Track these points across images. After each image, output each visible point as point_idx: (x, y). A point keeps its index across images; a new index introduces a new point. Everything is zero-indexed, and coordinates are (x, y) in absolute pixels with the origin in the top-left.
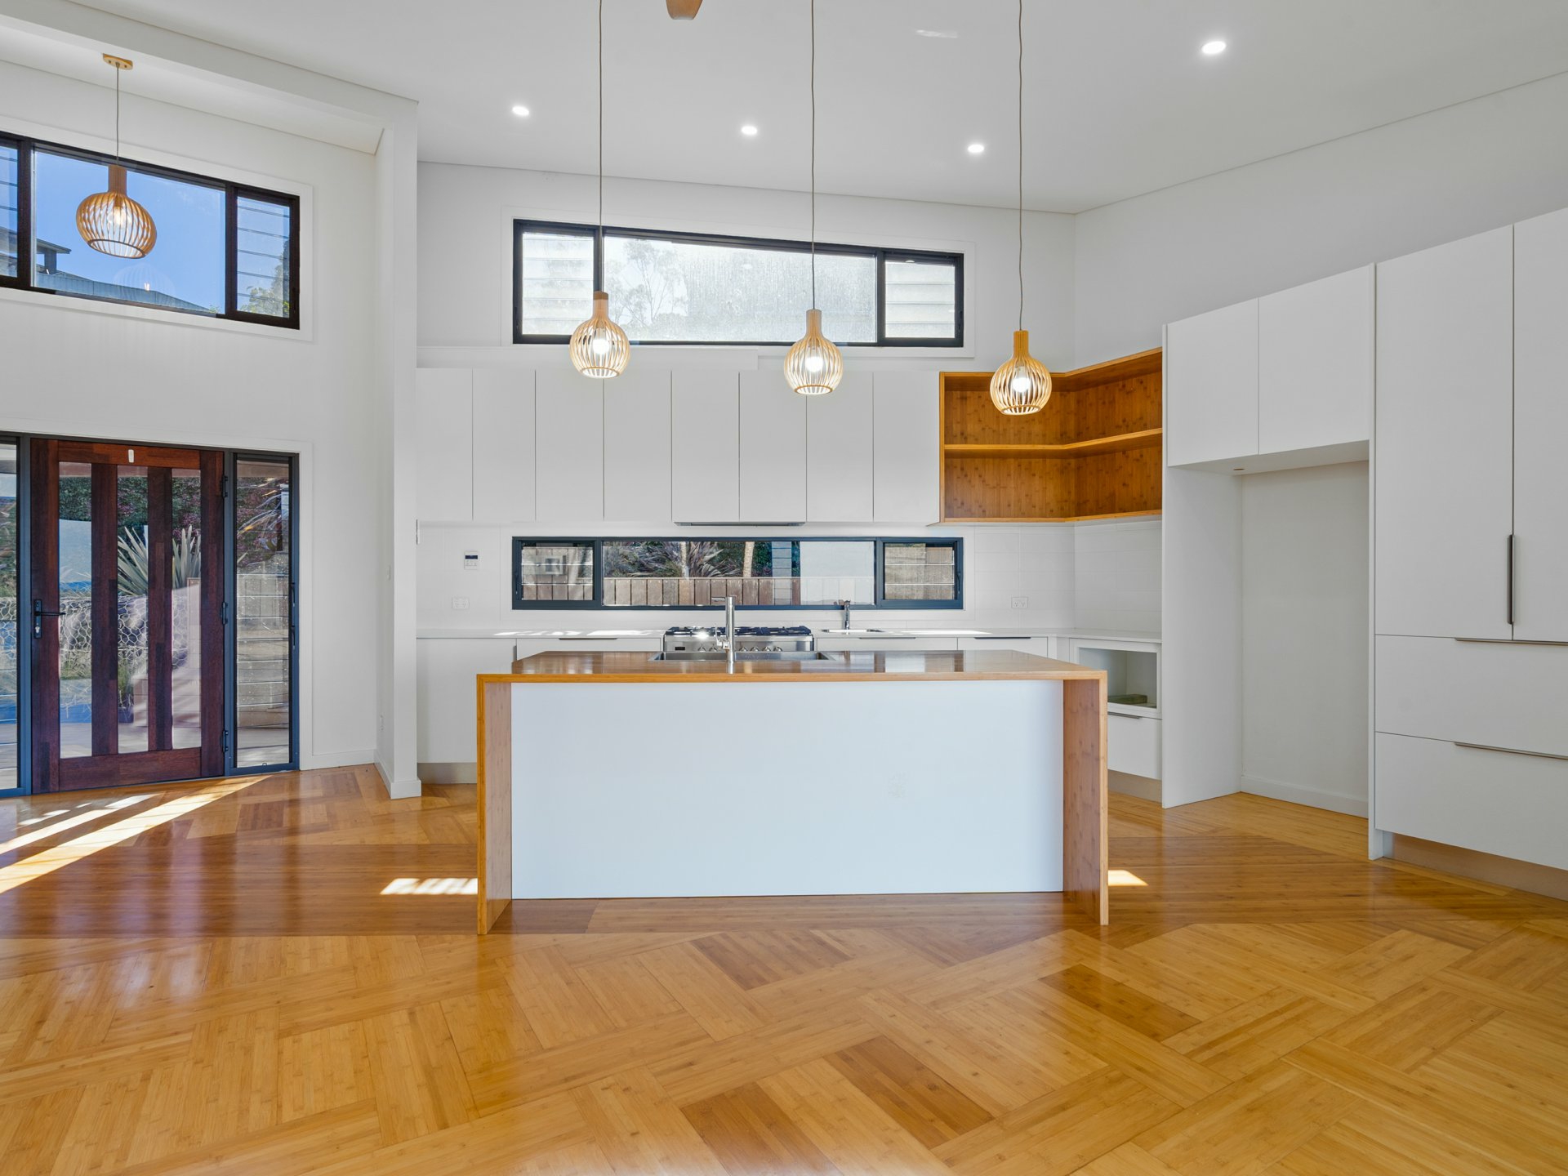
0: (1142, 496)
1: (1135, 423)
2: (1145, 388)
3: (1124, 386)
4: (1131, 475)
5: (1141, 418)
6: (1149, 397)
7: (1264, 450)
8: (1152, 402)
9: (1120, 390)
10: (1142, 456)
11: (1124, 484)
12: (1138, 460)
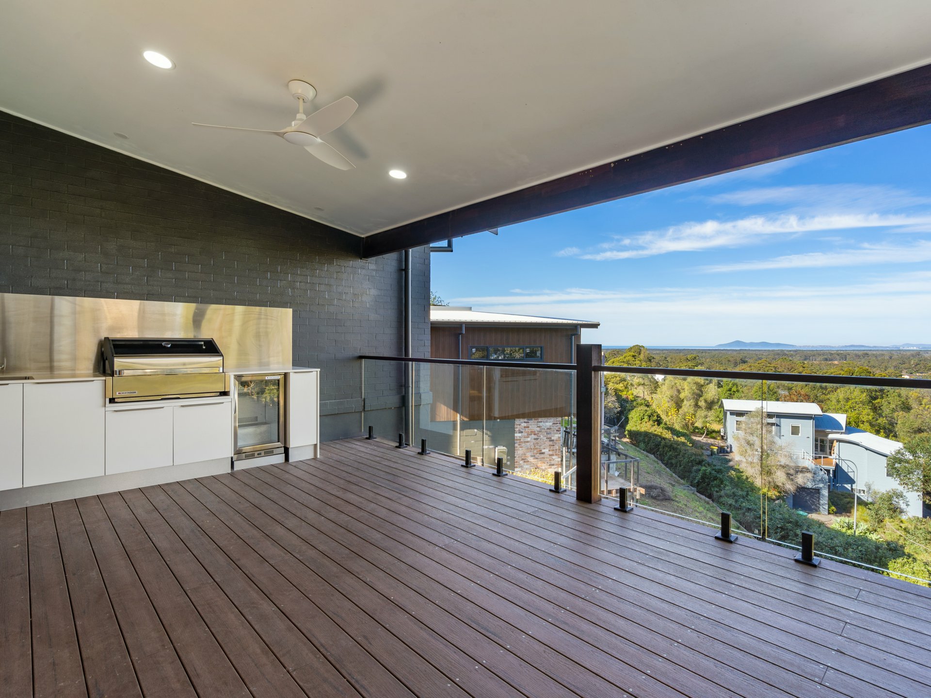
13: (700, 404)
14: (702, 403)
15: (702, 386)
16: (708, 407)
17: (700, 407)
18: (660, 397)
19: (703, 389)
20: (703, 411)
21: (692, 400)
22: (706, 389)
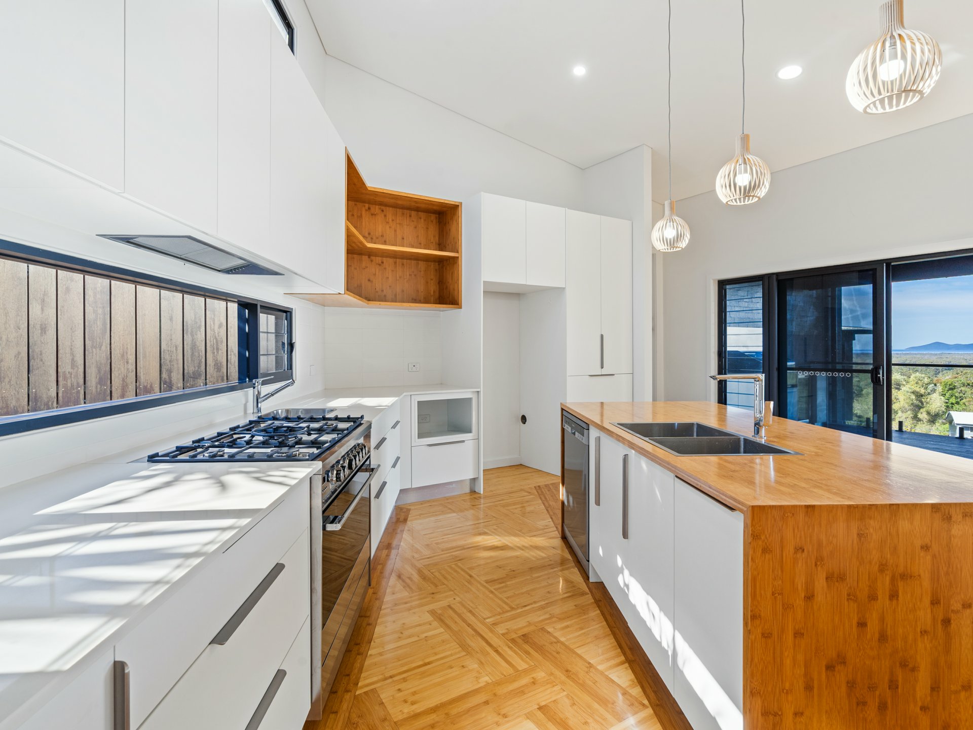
0: (382, 291)
1: (377, 238)
2: (385, 216)
3: (369, 208)
4: (375, 274)
5: (382, 236)
6: (388, 223)
7: (529, 283)
8: (390, 227)
9: (366, 210)
10: (383, 262)
11: (369, 280)
12: (380, 265)
13: (920, 416)
14: (923, 415)
15: (922, 396)
16: (931, 420)
17: (919, 420)
18: (866, 407)
19: (923, 400)
20: (924, 425)
21: (909, 412)
22: (928, 400)
